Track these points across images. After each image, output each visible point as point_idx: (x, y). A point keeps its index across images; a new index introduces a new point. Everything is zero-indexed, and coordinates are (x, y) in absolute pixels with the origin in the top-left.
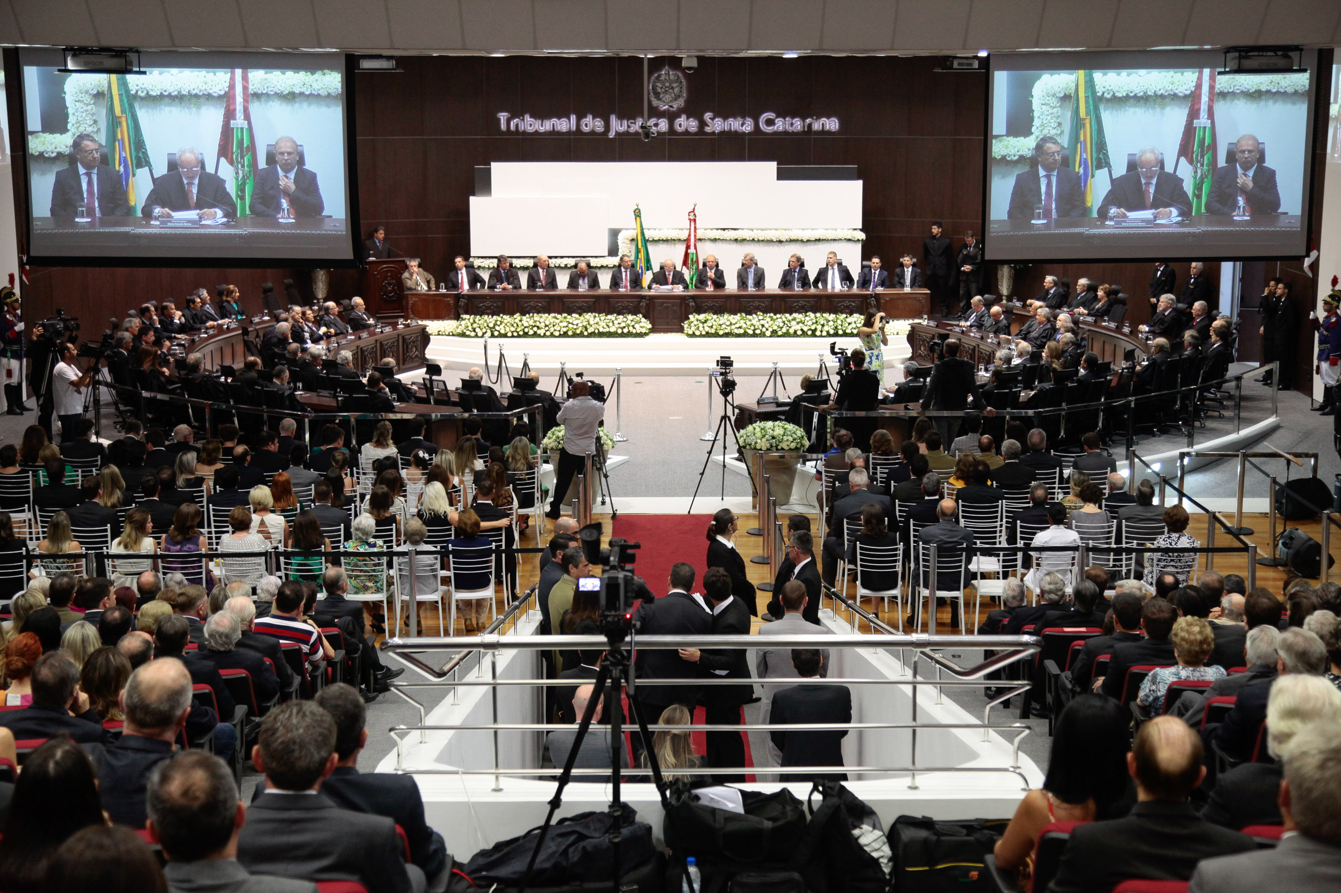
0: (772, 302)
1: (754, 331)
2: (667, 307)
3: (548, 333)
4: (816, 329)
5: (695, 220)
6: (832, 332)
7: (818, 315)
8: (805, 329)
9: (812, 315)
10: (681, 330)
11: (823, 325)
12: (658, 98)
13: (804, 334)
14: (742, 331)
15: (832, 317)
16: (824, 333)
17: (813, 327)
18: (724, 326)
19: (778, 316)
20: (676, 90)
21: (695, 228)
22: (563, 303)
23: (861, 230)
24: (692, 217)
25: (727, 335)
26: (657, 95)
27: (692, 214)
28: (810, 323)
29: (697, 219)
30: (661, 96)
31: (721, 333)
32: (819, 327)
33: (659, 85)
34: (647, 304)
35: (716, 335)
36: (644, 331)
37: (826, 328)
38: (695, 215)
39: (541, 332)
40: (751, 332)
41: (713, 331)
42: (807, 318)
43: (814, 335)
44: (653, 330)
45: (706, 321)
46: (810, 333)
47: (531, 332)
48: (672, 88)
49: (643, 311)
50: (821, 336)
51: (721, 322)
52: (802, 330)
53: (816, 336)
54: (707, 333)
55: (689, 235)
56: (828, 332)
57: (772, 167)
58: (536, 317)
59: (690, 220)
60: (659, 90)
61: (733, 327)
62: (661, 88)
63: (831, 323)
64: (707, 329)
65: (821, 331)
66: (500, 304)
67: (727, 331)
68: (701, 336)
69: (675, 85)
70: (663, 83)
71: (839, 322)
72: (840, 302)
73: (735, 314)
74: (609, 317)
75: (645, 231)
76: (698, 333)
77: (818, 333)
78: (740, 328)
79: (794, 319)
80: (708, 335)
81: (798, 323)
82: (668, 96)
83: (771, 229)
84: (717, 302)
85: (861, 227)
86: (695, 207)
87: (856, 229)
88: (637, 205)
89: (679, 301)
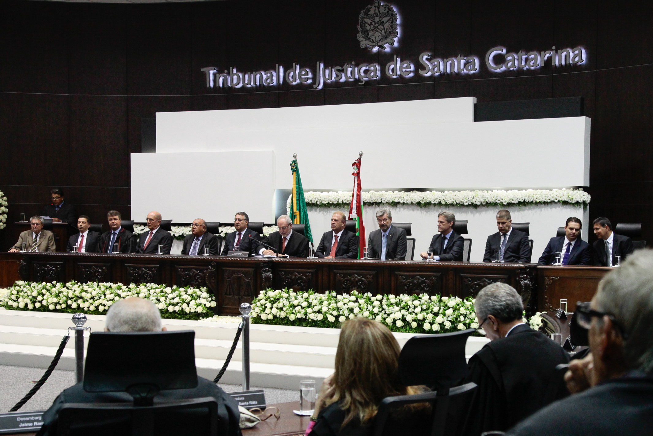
0: (376, 276)
1: (337, 317)
2: (239, 278)
3: (92, 308)
4: (424, 319)
5: (359, 175)
6: (448, 325)
7: (435, 298)
8: (409, 318)
9: (426, 298)
11: (436, 314)
12: (367, 38)
14: (320, 317)
15: (453, 302)
16: (436, 327)
17: (420, 317)
18: (297, 308)
19: (378, 297)
20: (386, 26)
21: (359, 185)
23: (585, 189)
24: (357, 171)
25: (299, 322)
26: (366, 34)
28: (418, 310)
30: (370, 34)
31: (292, 317)
32: (430, 317)
33: (368, 21)
35: (286, 321)
36: (200, 310)
37: (439, 319)
40: (331, 319)
41: (283, 314)
42: (416, 302)
43: (421, 328)
44: (216, 311)
45: (277, 300)
46: (414, 325)
47: (74, 306)
48: (383, 23)
49: (208, 282)
50: (432, 332)
51: (296, 303)
52: (404, 320)
53: (424, 331)
54: (275, 317)
56: (442, 325)
60: (368, 28)
61: (309, 310)
62: (371, 24)
63: (449, 312)
64: (274, 311)
65: (432, 324)
67: (299, 316)
68: (268, 322)
69: (385, 19)
70: (372, 18)
72: (474, 279)
74: (167, 289)
76: (264, 317)
77: (426, 326)
78: (319, 312)
79: (399, 303)
80: (276, 320)
81: (401, 309)
82: (377, 34)
84: (304, 274)
85: (588, 185)
86: (361, 155)
87: (578, 188)
88: (295, 157)
89: (253, 270)
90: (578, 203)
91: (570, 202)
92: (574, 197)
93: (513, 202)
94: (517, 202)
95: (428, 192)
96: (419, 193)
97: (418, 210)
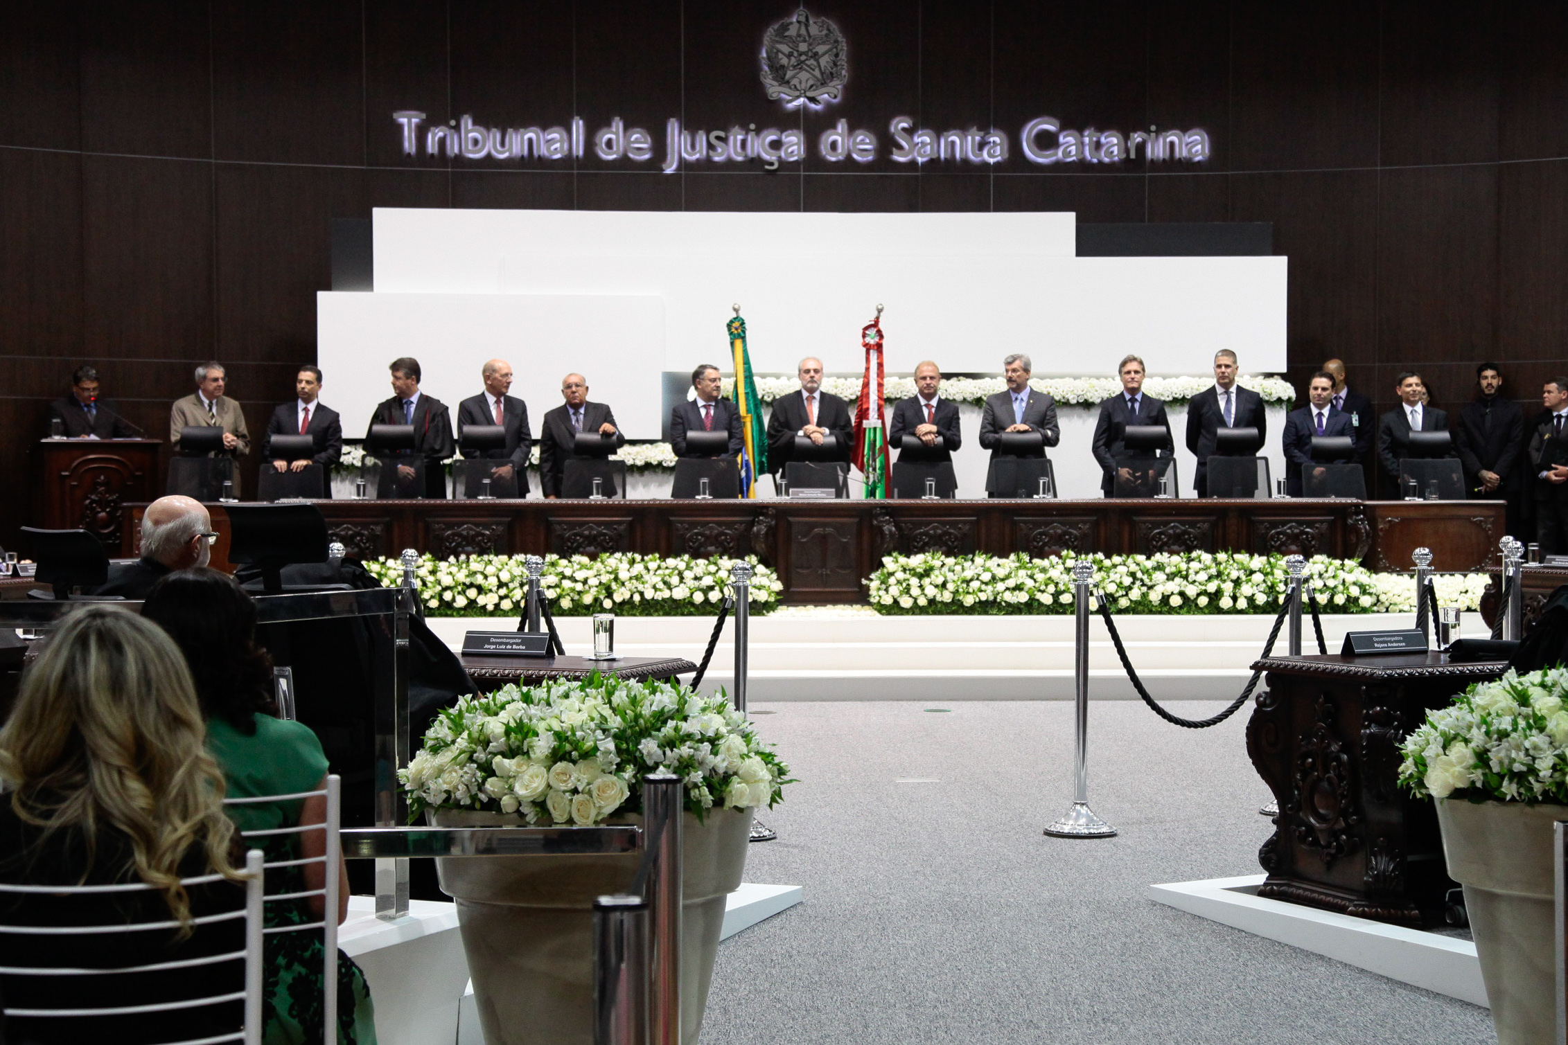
0: (1096, 525)
1: (1056, 595)
2: (824, 538)
3: (506, 605)
4: (1218, 594)
5: (879, 347)
6: (1261, 599)
7: (1222, 556)
8: (1191, 591)
9: (1207, 557)
10: (861, 597)
11: (1237, 583)
12: (783, 81)
13: (1189, 605)
14: (1023, 597)
15: (1258, 562)
16: (1242, 604)
17: (1212, 587)
18: (975, 585)
19: (1116, 559)
20: (824, 61)
21: (880, 365)
22: (549, 527)
23: (1284, 377)
24: (872, 340)
25: (984, 607)
26: (779, 73)
27: (872, 332)
28: (1203, 576)
29: (884, 342)
30: (789, 74)
31: (969, 601)
32: (1228, 587)
33: (785, 49)
34: (769, 528)
35: (956, 608)
36: (762, 596)
37: (1246, 590)
38: (880, 334)
39: (489, 601)
40: (1046, 599)
41: (947, 597)
42: (1194, 565)
43: (1214, 607)
44: (787, 598)
45: (927, 573)
46: (1203, 601)
47: (461, 602)
48: (816, 56)
49: (761, 546)
50: (1234, 611)
51: (968, 574)
52: (1182, 594)
53: (1220, 611)
54: (932, 602)
55: (866, 385)
56: (1251, 599)
57: (1064, 223)
58: (476, 563)
59: (868, 347)
60: (785, 61)
61: (1000, 586)
62: (790, 56)
63: (1258, 577)
64: (931, 591)
65: (1235, 598)
66: (378, 530)
67: (983, 597)
68: (916, 610)
69: (821, 49)
70: (794, 43)
71: (1279, 574)
72: (1274, 525)
73: (1004, 554)
74: (671, 562)
75: (756, 379)
76: (906, 602)
77: (1226, 603)
78: (1018, 588)
79: (1159, 567)
80: (934, 607)
81: (1171, 577)
82: (804, 75)
83: (1062, 377)
84: (954, 524)
85: (1284, 370)
86: (880, 311)
87: (1269, 375)
88: (736, 310)
89: (856, 520)
90: (1279, 400)
91: (1267, 398)
92: (1274, 392)
93: (1163, 398)
94: (1171, 399)
95: (987, 379)
96: (970, 381)
97: (973, 412)
